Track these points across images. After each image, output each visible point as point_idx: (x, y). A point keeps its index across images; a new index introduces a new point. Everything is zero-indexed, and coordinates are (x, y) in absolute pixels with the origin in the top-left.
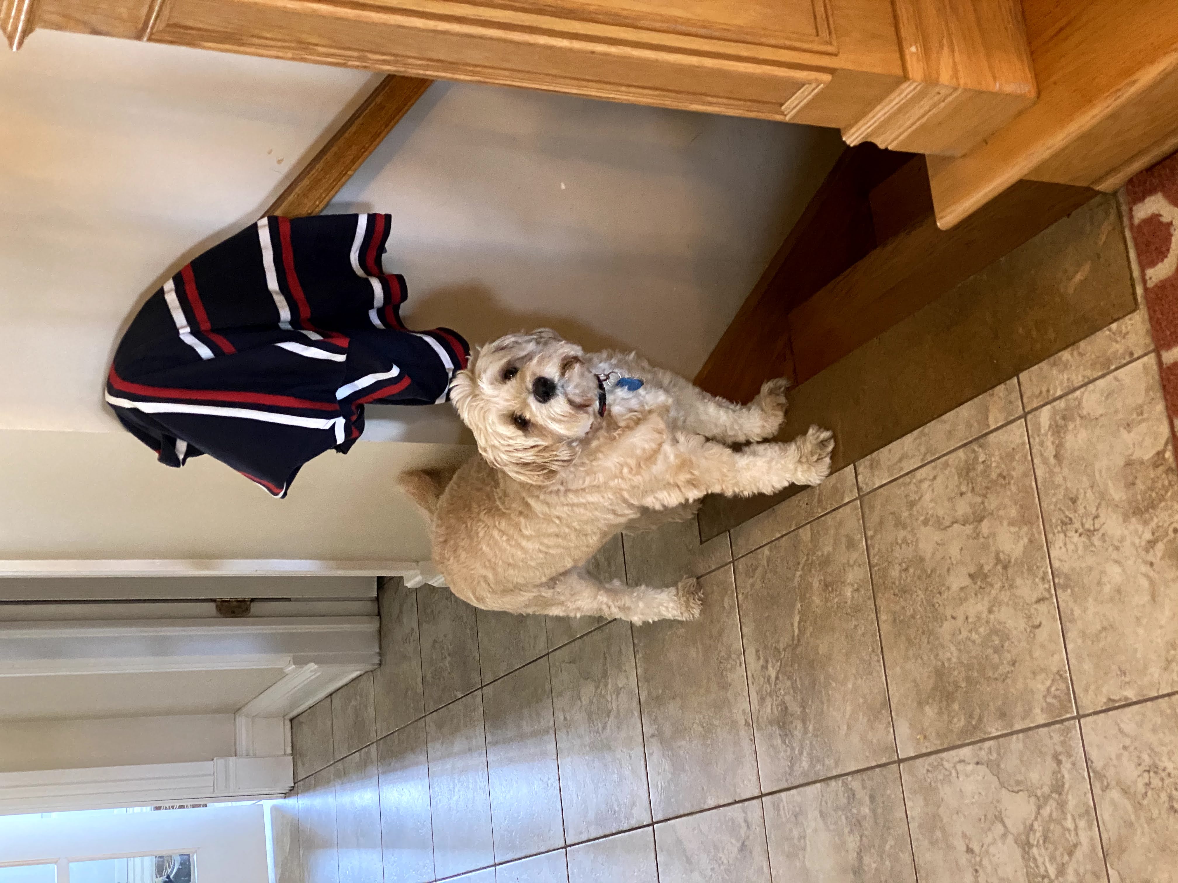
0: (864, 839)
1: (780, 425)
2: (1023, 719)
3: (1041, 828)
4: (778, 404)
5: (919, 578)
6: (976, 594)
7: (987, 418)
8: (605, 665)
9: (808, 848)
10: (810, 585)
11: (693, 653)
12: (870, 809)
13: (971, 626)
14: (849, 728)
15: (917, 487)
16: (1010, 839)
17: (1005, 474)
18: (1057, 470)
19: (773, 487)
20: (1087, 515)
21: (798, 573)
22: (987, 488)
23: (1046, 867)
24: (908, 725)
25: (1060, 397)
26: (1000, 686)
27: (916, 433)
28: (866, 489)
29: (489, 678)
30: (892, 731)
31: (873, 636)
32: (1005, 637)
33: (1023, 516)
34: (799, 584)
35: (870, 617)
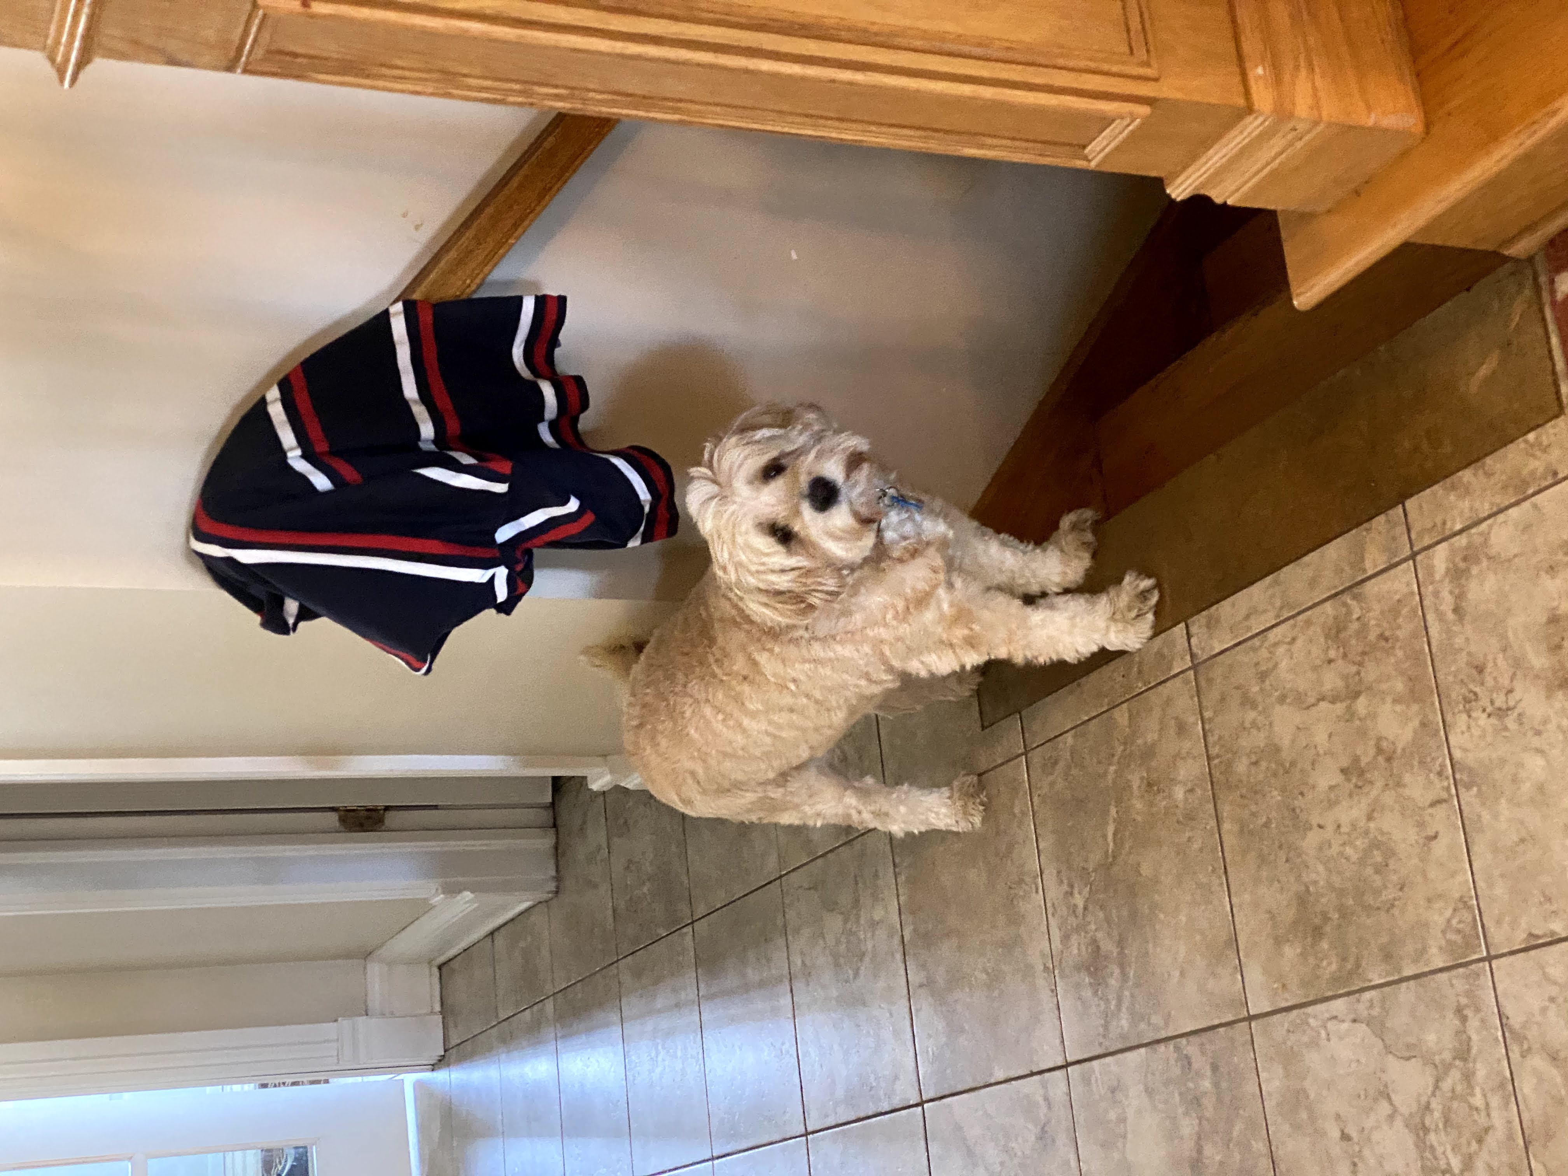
0: (1204, 1122)
1: (1087, 570)
2: (1415, 961)
3: (1440, 1107)
4: (1084, 543)
5: (1275, 775)
6: (1350, 796)
7: (1363, 561)
8: (855, 891)
9: (1129, 1136)
10: (1128, 786)
11: (972, 874)
12: (1211, 1082)
13: (1344, 838)
14: (1182, 974)
15: (1270, 653)
16: (1399, 1123)
17: (1387, 634)
18: (1457, 629)
19: (1077, 651)
20: (1497, 688)
21: (1112, 768)
22: (1364, 653)
23: (1447, 1158)
24: (1260, 970)
25: (1461, 532)
26: (1384, 918)
27: (1268, 580)
28: (1202, 656)
29: (701, 910)
30: (1240, 977)
31: (1213, 850)
32: (1390, 853)
33: (1412, 691)
34: (1114, 782)
35: (1208, 827)
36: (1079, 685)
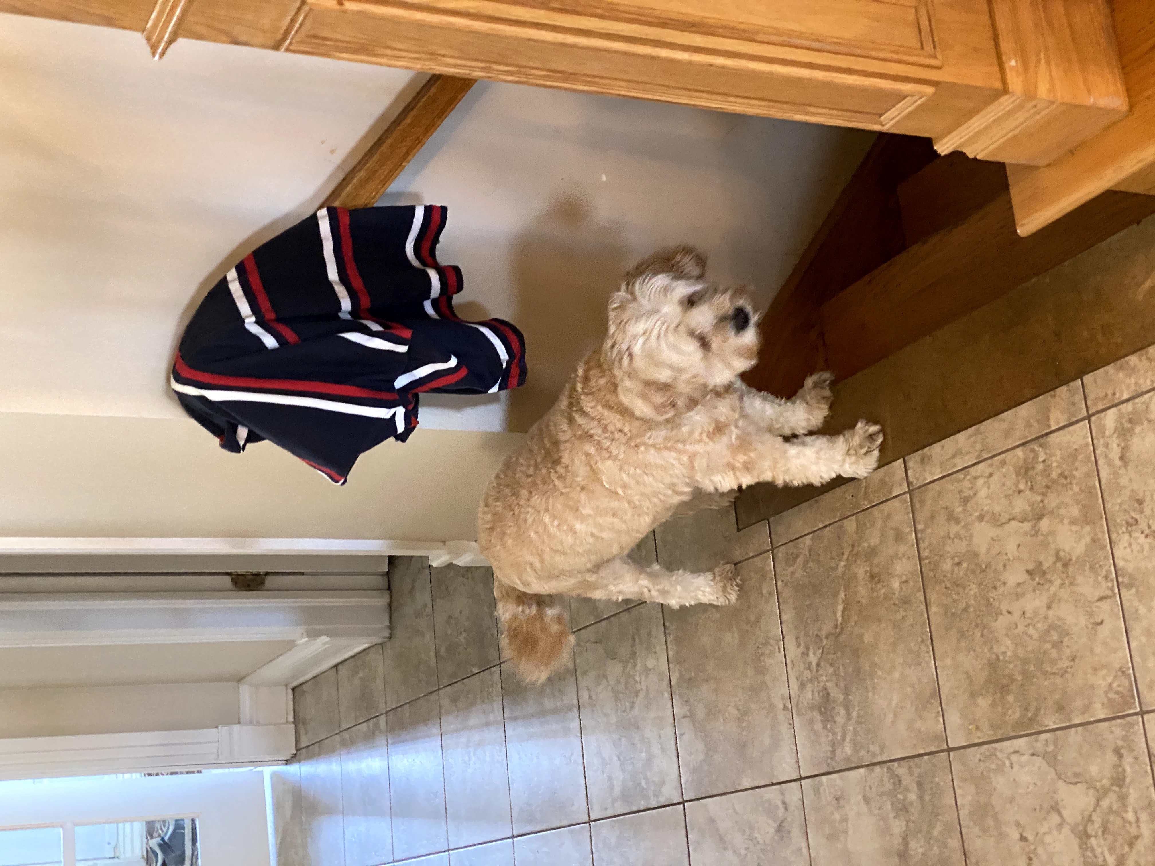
0: (910, 824)
1: (825, 417)
2: (1083, 713)
3: (1099, 820)
4: (824, 398)
5: (973, 572)
6: (1034, 590)
7: (1048, 419)
8: (633, 646)
9: (851, 832)
10: (855, 577)
11: (728, 637)
12: (917, 795)
13: (1029, 621)
14: (895, 716)
15: (971, 483)
16: (1066, 830)
17: (1066, 473)
18: (1122, 471)
21: (843, 563)
22: (1047, 487)
23: (1104, 857)
24: (959, 715)
25: (1127, 400)
26: (1058, 680)
27: (970, 430)
28: (916, 483)
30: (942, 721)
31: (923, 627)
32: (1064, 633)
33: (1085, 516)
34: (844, 574)
35: (919, 609)
36: (817, 501)
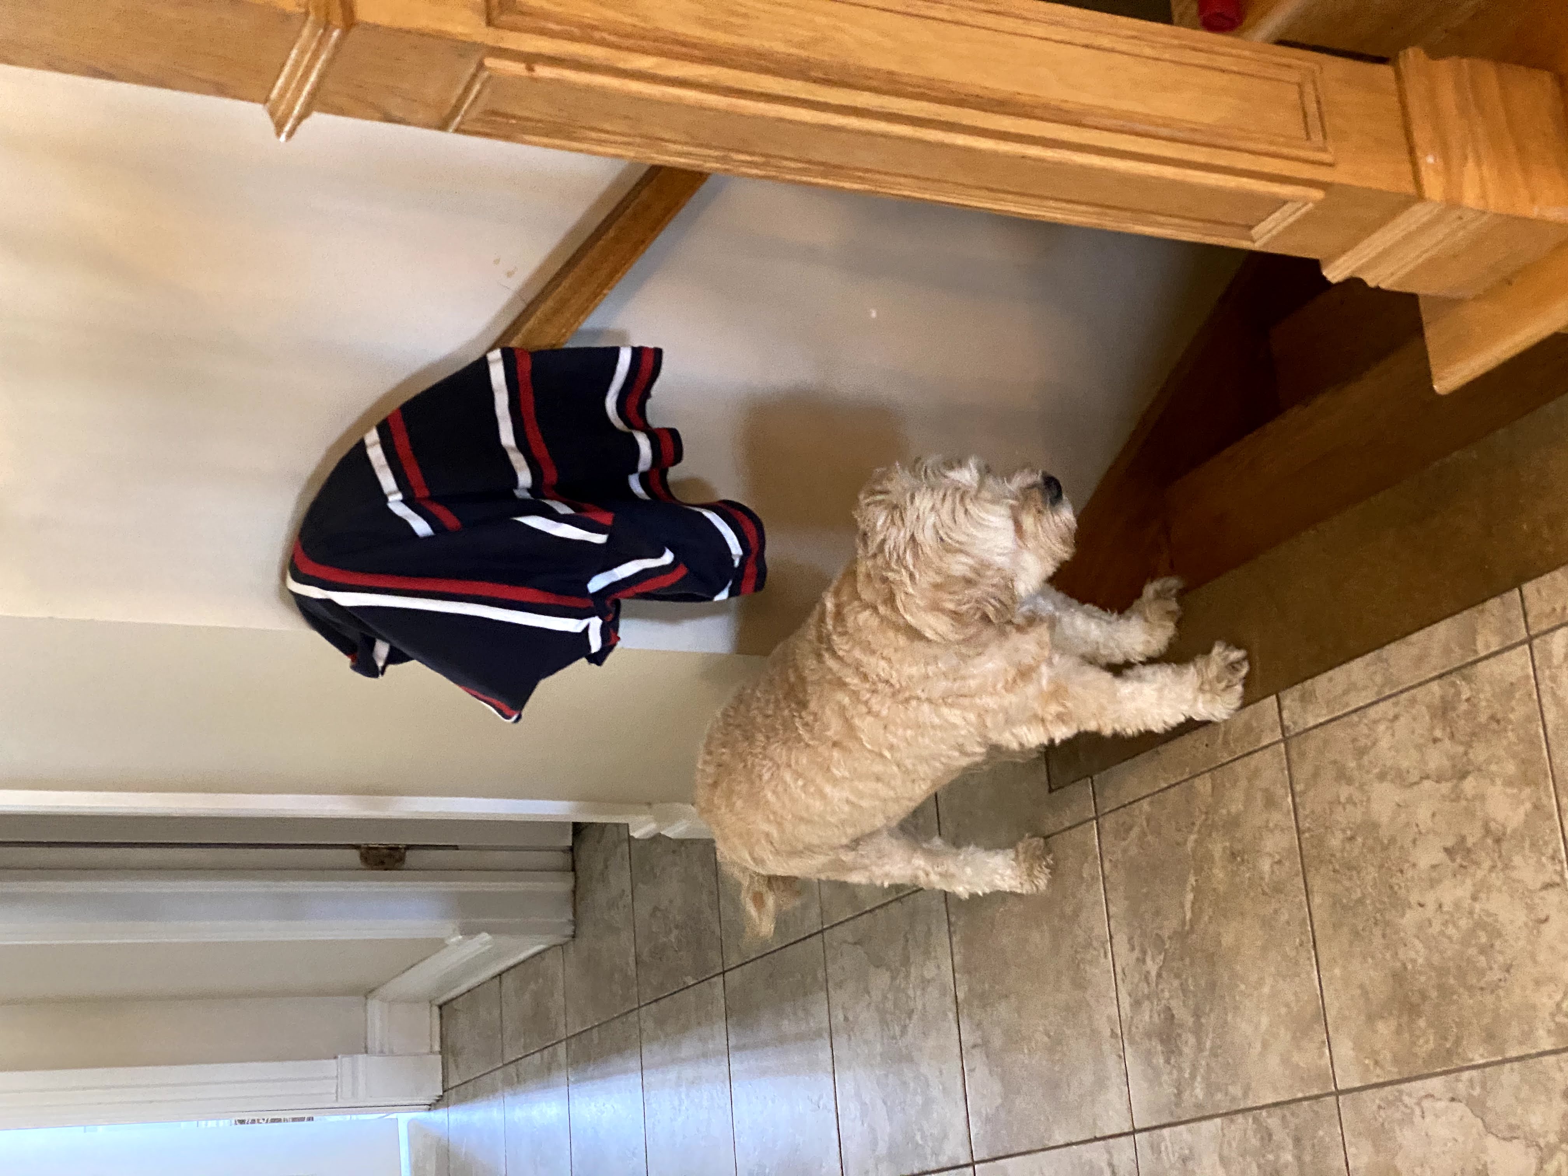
1: (1170, 639)
2: (1520, 1043)
4: (1168, 612)
5: (1372, 850)
6: (1454, 875)
7: (1474, 642)
8: (905, 948)
10: (1209, 855)
11: (1035, 936)
12: (1293, 1155)
13: (1447, 917)
14: (1265, 1045)
15: (1370, 729)
17: (1499, 716)
19: (1164, 722)
21: (1193, 837)
22: (1474, 734)
24: (1350, 1044)
26: (1489, 999)
27: (1369, 657)
28: (1294, 729)
29: (734, 960)
30: (1327, 1051)
31: (1302, 924)
32: (1496, 933)
33: (1525, 774)
34: (1194, 851)
35: (1297, 900)
36: (1158, 753)
